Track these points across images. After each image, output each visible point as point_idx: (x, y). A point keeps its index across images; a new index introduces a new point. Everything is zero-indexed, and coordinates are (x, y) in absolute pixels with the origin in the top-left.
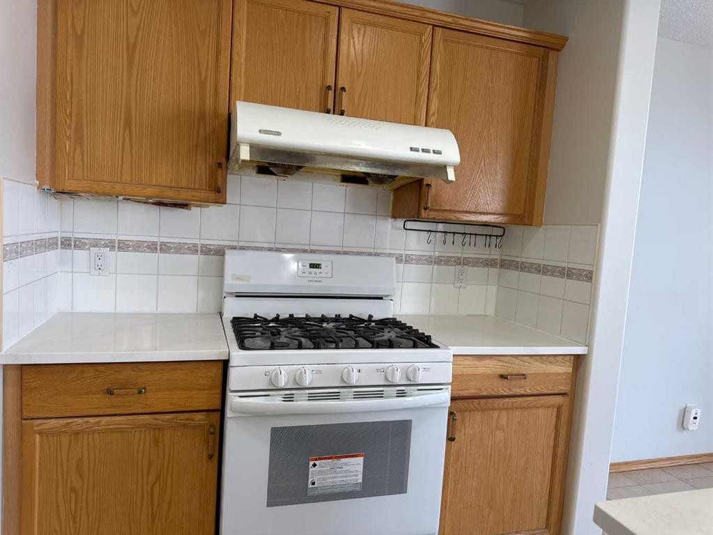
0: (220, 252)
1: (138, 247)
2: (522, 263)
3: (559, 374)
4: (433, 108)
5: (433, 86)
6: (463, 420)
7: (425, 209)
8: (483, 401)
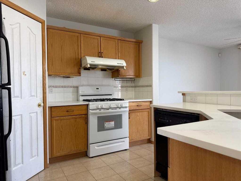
0: (77, 87)
1: (59, 87)
2: (139, 86)
3: (148, 105)
4: (119, 56)
5: (119, 51)
6: (131, 115)
7: (120, 75)
8: (134, 111)
